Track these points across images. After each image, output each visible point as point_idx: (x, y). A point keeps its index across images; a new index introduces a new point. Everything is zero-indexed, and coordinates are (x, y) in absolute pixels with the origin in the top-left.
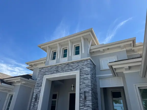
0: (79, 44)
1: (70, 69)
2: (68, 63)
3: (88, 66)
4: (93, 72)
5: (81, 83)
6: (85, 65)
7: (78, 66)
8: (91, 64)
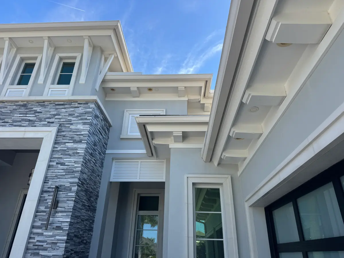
0: (75, 58)
1: (30, 121)
2: (28, 101)
3: (86, 119)
4: (97, 138)
5: (54, 164)
6: (76, 114)
7: (55, 115)
8: (96, 117)
